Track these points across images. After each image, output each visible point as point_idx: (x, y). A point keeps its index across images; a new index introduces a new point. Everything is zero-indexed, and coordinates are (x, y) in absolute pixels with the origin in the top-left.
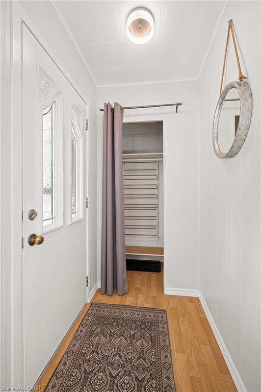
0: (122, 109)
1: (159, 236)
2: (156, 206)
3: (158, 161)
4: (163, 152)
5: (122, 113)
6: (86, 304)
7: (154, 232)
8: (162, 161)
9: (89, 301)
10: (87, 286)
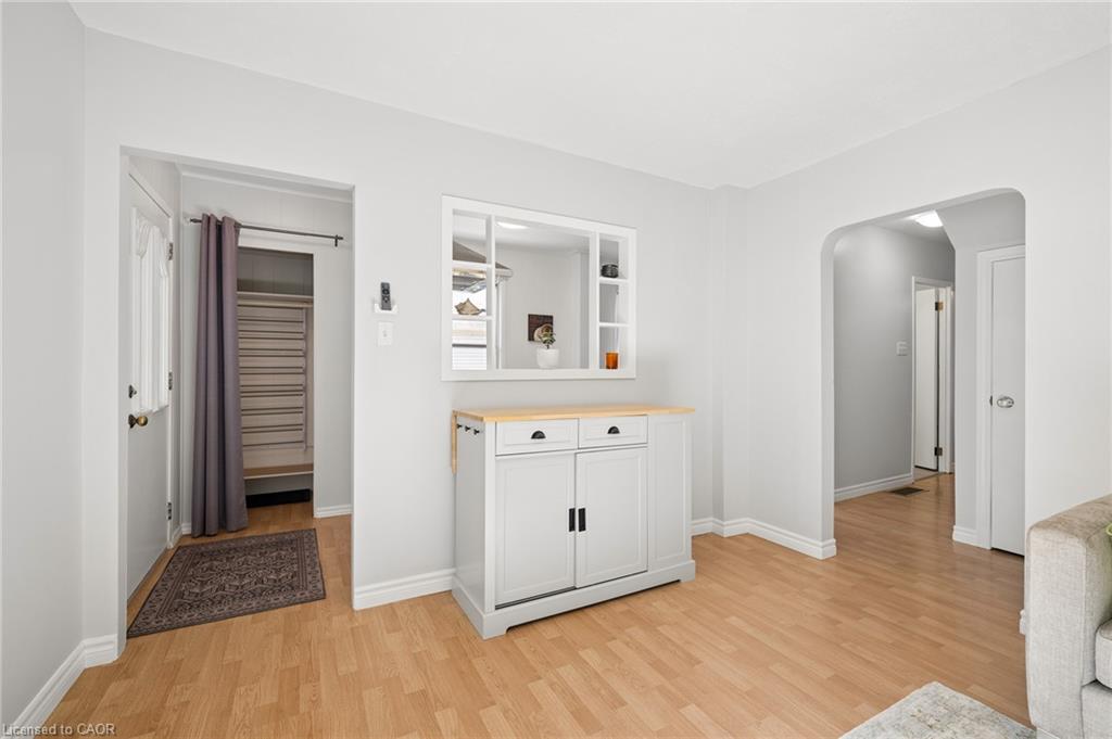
0: (237, 226)
1: (306, 443)
2: (301, 388)
3: (307, 309)
4: (312, 295)
5: (237, 232)
6: (167, 550)
7: (299, 436)
8: (312, 308)
9: (171, 545)
10: (170, 518)
